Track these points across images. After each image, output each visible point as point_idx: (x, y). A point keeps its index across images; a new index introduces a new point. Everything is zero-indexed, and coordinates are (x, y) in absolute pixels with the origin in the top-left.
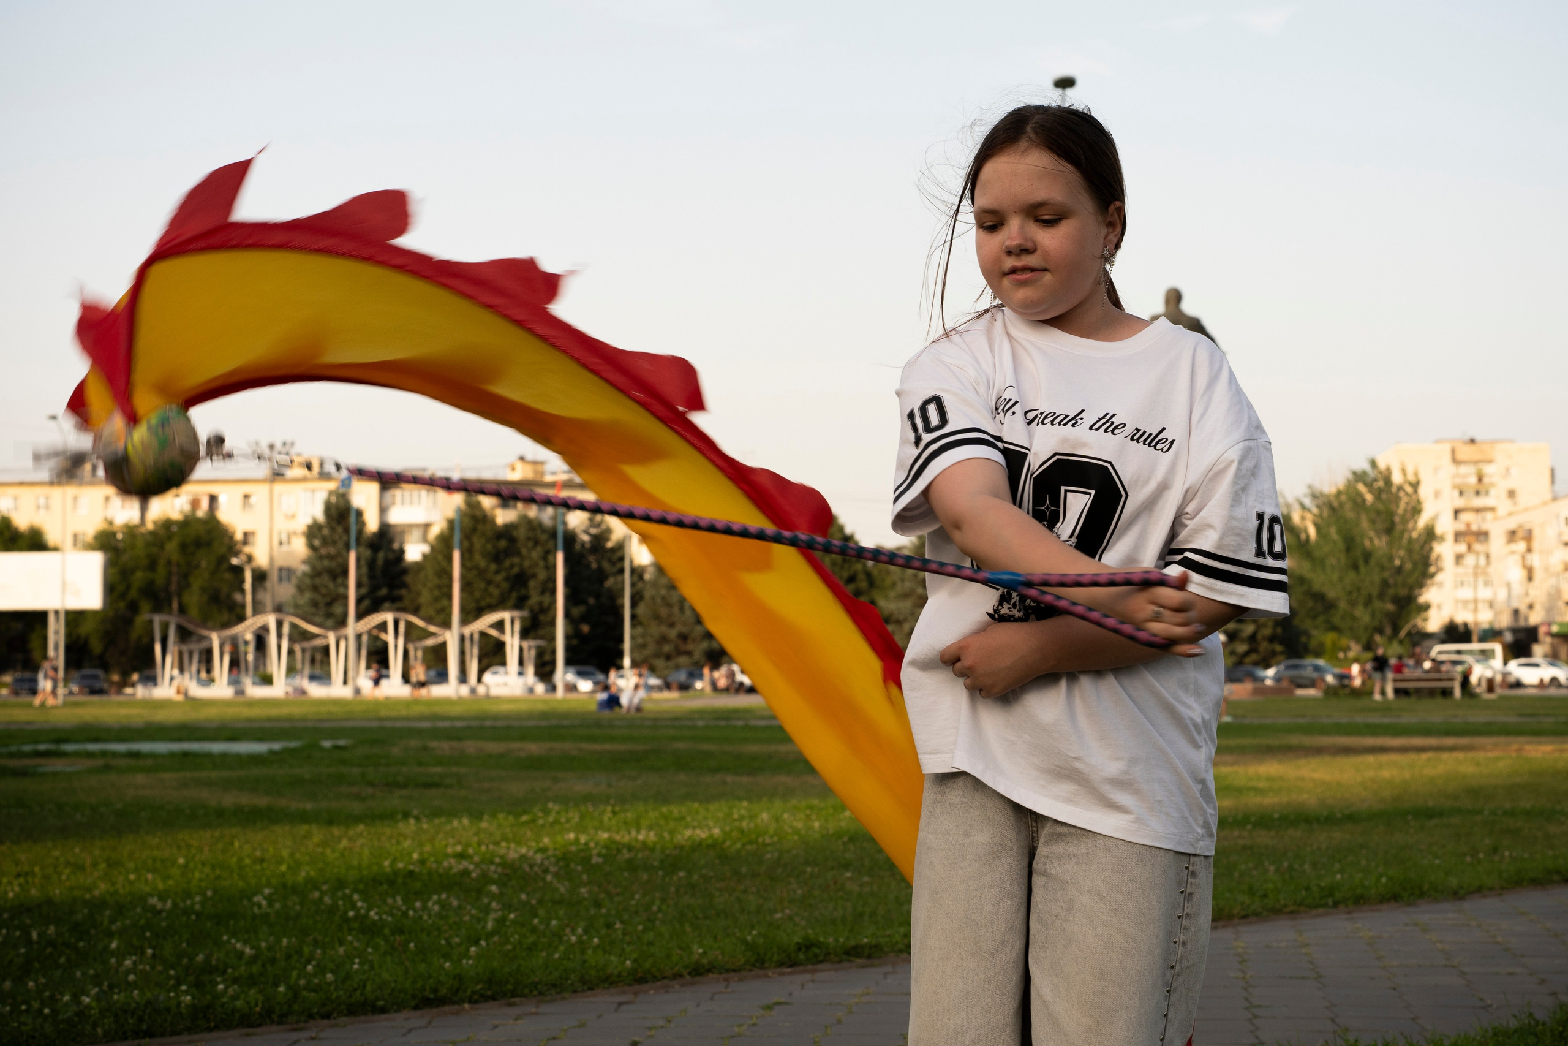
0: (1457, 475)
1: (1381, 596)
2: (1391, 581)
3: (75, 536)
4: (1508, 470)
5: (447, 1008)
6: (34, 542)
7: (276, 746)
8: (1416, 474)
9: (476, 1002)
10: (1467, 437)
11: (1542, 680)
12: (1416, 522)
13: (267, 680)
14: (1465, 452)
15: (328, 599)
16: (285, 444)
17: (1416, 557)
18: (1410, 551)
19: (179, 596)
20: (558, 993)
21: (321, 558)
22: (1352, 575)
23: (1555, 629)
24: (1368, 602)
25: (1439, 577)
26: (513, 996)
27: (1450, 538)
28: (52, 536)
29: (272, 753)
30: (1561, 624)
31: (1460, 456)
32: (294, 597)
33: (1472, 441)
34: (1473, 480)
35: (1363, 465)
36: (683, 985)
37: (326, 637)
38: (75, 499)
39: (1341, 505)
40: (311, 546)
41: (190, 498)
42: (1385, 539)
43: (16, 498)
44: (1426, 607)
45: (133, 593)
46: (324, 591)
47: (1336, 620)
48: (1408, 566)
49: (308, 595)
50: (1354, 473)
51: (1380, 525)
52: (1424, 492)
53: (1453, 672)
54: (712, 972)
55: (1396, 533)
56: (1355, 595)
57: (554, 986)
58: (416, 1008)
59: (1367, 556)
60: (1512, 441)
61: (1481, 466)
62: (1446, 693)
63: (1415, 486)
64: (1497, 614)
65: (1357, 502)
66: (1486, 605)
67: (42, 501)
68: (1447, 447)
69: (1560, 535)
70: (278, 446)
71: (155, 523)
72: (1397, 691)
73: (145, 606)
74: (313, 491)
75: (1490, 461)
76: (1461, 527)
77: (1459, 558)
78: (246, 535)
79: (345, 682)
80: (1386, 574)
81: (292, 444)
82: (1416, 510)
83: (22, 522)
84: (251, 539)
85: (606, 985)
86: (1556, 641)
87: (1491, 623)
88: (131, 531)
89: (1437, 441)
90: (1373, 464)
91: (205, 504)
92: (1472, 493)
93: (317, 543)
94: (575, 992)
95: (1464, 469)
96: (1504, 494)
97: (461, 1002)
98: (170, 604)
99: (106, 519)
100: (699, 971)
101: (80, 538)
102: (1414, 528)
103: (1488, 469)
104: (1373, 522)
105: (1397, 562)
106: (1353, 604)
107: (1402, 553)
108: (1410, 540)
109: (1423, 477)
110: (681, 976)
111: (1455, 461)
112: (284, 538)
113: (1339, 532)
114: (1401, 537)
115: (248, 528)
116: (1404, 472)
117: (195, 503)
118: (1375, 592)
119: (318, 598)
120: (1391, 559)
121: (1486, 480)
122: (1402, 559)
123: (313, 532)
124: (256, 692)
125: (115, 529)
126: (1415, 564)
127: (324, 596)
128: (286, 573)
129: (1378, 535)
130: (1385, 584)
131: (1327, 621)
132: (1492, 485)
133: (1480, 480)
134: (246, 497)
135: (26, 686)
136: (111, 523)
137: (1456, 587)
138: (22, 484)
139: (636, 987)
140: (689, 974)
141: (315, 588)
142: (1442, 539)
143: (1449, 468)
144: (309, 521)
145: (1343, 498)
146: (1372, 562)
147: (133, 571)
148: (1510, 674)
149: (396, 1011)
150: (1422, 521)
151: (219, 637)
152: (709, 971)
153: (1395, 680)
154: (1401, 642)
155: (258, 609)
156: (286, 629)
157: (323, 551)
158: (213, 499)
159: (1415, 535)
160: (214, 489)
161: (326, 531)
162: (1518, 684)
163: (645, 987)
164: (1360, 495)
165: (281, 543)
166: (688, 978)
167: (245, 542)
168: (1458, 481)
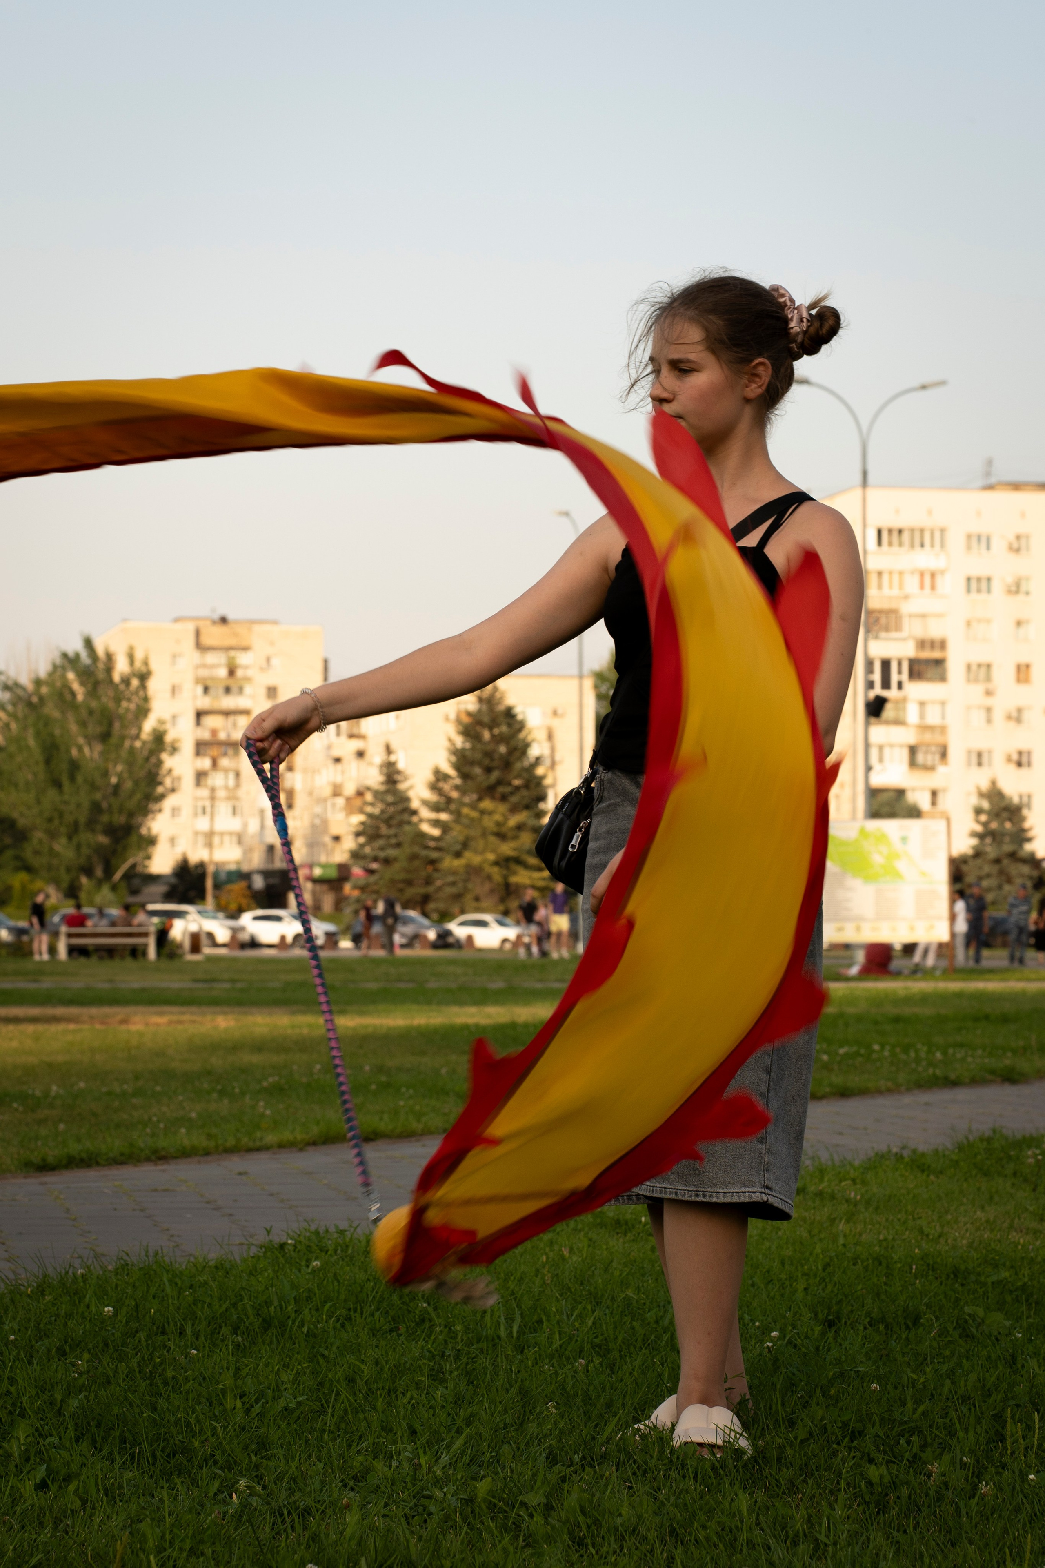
0: (204, 666)
1: (91, 824)
2: (104, 805)
4: (268, 660)
8: (146, 663)
10: (216, 616)
11: (283, 938)
12: (140, 729)
14: (214, 635)
17: (142, 774)
18: (130, 764)
22: (52, 794)
23: (317, 872)
24: (74, 830)
25: (168, 803)
27: (187, 748)
30: (324, 866)
31: (206, 640)
33: (224, 620)
34: (223, 672)
35: (75, 646)
39: (41, 699)
42: (98, 747)
44: (152, 841)
47: (28, 853)
48: (129, 785)
50: (65, 655)
51: (94, 729)
52: (156, 687)
53: (148, 926)
55: (114, 740)
56: (56, 822)
59: (74, 767)
60: (275, 622)
61: (232, 653)
62: (136, 952)
63: (144, 677)
64: (248, 851)
65: (64, 696)
66: (235, 839)
68: (190, 627)
69: (329, 747)
72: (73, 950)
75: (246, 649)
76: (206, 735)
77: (200, 776)
80: (98, 796)
82: (143, 711)
86: (318, 887)
87: (238, 863)
89: (177, 620)
90: (88, 643)
92: (221, 691)
95: (211, 658)
96: (262, 692)
102: (137, 737)
103: (243, 659)
104: (83, 724)
105: (114, 780)
106: (53, 835)
107: (120, 768)
108: (132, 750)
109: (154, 666)
111: (200, 646)
113: (38, 734)
114: (119, 746)
116: (131, 658)
118: (82, 820)
120: (106, 774)
121: (240, 673)
122: (120, 776)
126: (136, 783)
129: (89, 739)
130: (96, 808)
131: (17, 858)
132: (248, 679)
133: (232, 673)
137: (196, 815)
142: (174, 750)
143: (190, 656)
145: (44, 690)
146: (80, 779)
148: (242, 929)
150: (149, 725)
153: (70, 935)
154: (114, 888)
159: (138, 744)
162: (253, 944)
164: (67, 686)
168: (204, 673)
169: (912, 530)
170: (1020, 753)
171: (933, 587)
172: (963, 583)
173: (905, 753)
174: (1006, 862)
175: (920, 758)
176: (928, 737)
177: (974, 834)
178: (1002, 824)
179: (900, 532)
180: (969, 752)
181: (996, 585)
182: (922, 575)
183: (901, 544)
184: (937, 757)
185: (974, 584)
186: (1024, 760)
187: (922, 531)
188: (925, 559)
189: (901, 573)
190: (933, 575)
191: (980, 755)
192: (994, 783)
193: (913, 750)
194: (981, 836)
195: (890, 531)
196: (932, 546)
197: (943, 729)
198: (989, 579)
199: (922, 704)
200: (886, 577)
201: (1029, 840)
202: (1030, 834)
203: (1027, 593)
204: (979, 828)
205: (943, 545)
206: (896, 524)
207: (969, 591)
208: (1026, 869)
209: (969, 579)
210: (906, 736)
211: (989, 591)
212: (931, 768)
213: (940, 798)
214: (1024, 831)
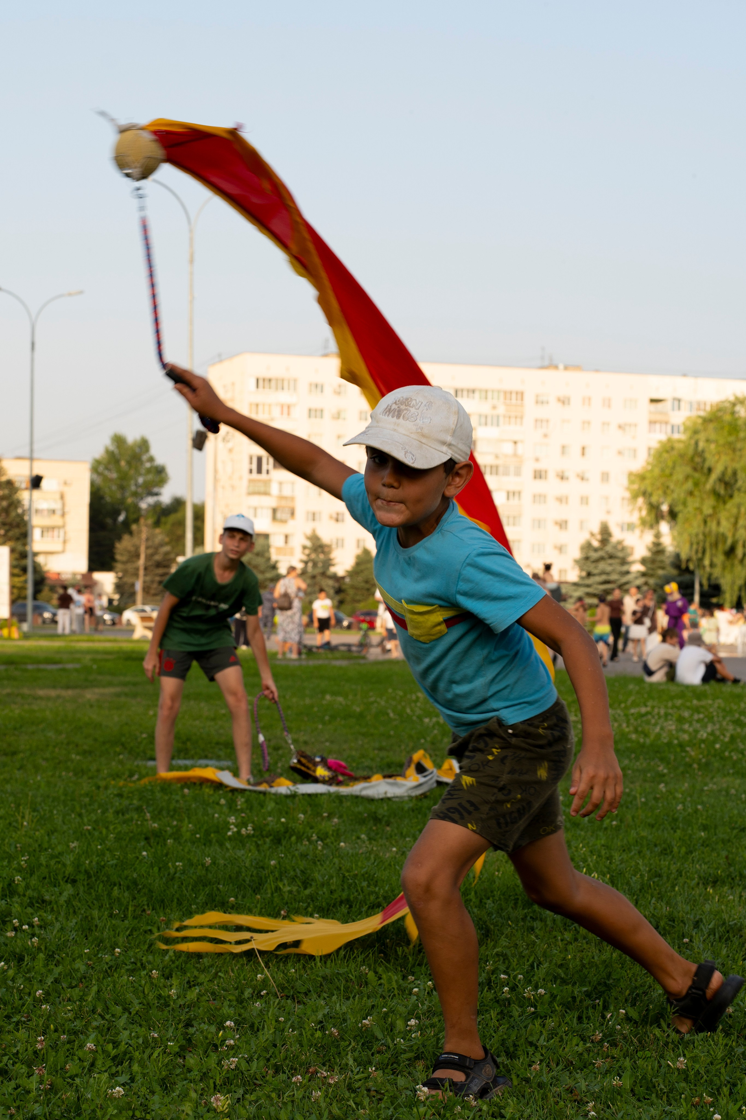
169: (277, 380)
170: (338, 514)
171: (289, 414)
172: (306, 413)
173: (270, 513)
174: (319, 578)
175: (279, 515)
176: (283, 503)
177: (302, 561)
178: (318, 555)
179: (270, 380)
180: (308, 513)
181: (326, 414)
182: (282, 406)
183: (270, 388)
184: (289, 515)
185: (313, 413)
186: (340, 518)
187: (283, 380)
188: (284, 397)
189: (270, 405)
190: (289, 407)
191: (314, 514)
192: (314, 531)
193: (274, 511)
194: (306, 563)
195: (264, 380)
196: (289, 389)
197: (292, 499)
198: (322, 411)
199: (281, 484)
200: (260, 408)
201: (333, 565)
202: (334, 562)
203: (344, 419)
204: (305, 558)
205: (295, 389)
206: (268, 375)
207: (310, 416)
208: (331, 582)
209: (310, 410)
210: (271, 502)
211: (322, 417)
212: (284, 521)
213: (290, 540)
214: (330, 560)
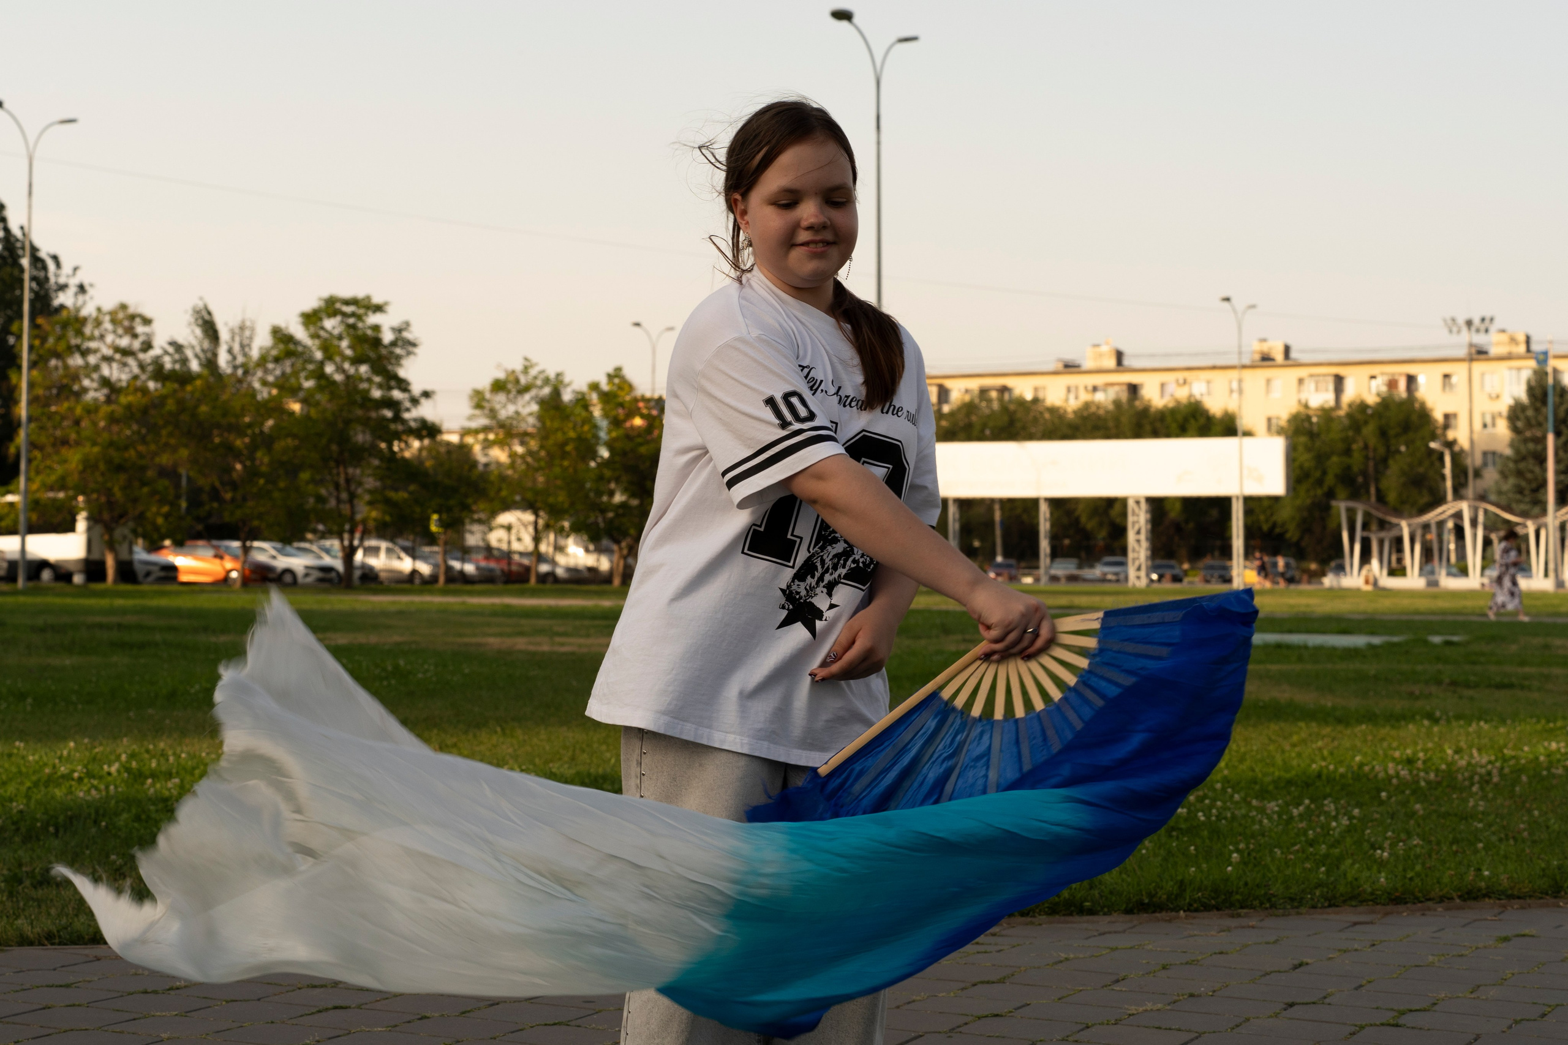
3: (1269, 420)
5: (1164, 914)
6: (1228, 427)
7: (1376, 640)
9: (1196, 910)
13: (1464, 572)
15: (1534, 485)
16: (1483, 320)
19: (1377, 481)
20: (1293, 908)
21: (1526, 441)
26: (1242, 907)
28: (1245, 421)
29: (1371, 647)
32: (1497, 483)
36: (1447, 909)
37: (1525, 526)
38: (1268, 381)
40: (1515, 429)
41: (1386, 378)
43: (1208, 382)
45: (1330, 480)
46: (1529, 476)
49: (1512, 481)
54: (1490, 897)
57: (1292, 899)
58: (1129, 911)
67: (1235, 385)
70: (1477, 321)
71: (1350, 405)
73: (1341, 492)
74: (1519, 369)
78: (1447, 417)
79: (1546, 575)
81: (1492, 320)
83: (1215, 406)
84: (1453, 422)
85: (1354, 903)
88: (1326, 414)
91: (1402, 385)
93: (1520, 424)
94: (1314, 907)
97: (1177, 909)
98: (1368, 492)
99: (1299, 401)
100: (1471, 895)
101: (1274, 421)
110: (1451, 899)
112: (1489, 420)
115: (1450, 410)
117: (1392, 384)
119: (1523, 484)
123: (1516, 414)
124: (1450, 583)
125: (1311, 413)
127: (1529, 481)
128: (1490, 456)
134: (1447, 376)
135: (1216, 574)
136: (1306, 406)
138: (1214, 368)
139: (1390, 908)
140: (1460, 897)
141: (1519, 473)
144: (1511, 402)
147: (1328, 456)
149: (1105, 914)
151: (1409, 525)
152: (1487, 895)
155: (1458, 495)
156: (1481, 518)
157: (1528, 434)
158: (1411, 379)
160: (1411, 369)
161: (1530, 413)
163: (1401, 908)
165: (1485, 426)
166: (1458, 901)
167: (1446, 426)
